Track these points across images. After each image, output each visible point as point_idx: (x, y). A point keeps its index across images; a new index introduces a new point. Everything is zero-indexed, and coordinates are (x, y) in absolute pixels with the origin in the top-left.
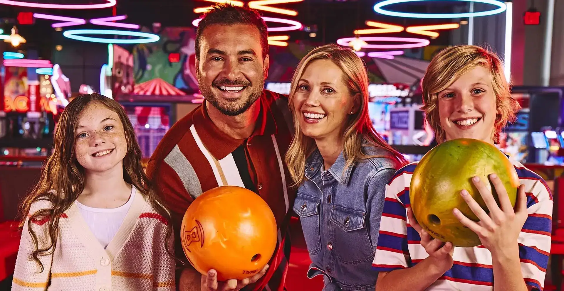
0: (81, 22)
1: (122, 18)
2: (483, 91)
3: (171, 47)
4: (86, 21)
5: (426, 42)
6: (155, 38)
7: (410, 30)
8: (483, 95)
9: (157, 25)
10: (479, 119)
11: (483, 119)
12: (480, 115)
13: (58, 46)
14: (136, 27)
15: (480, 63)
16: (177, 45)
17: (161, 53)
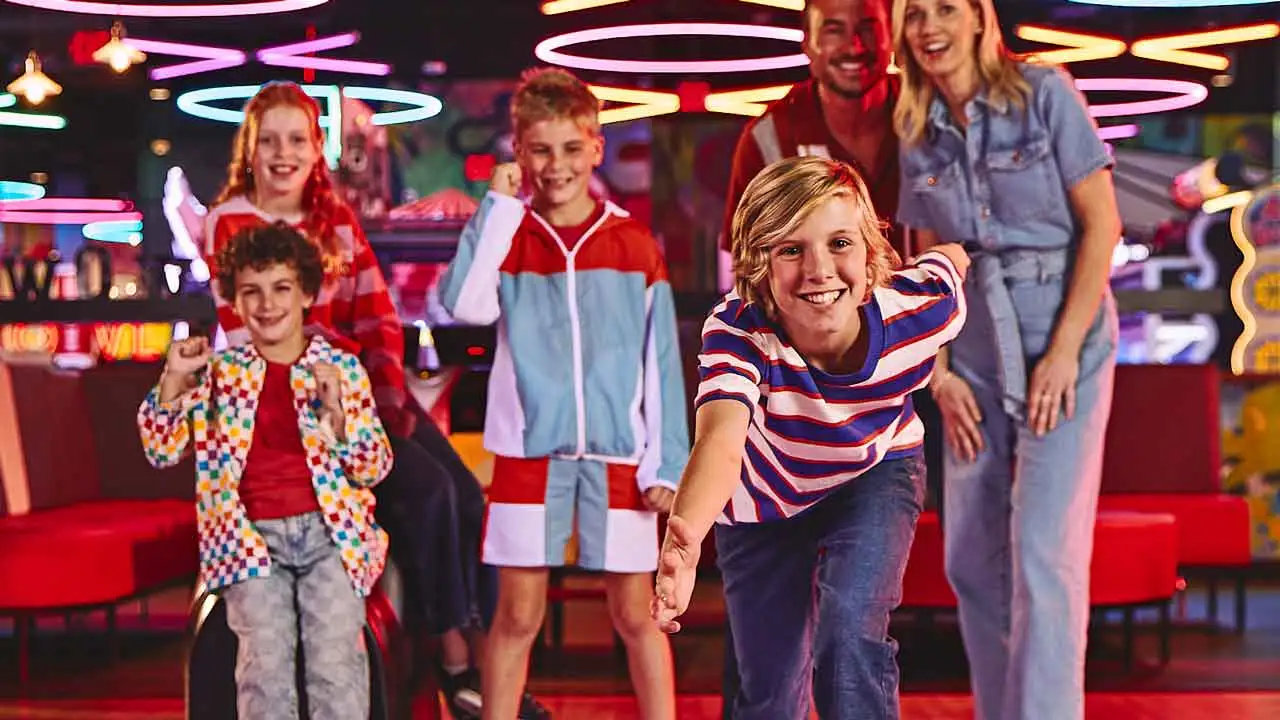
0: (232, 58)
1: (344, 40)
2: (848, 244)
3: (469, 139)
4: (247, 57)
5: (1197, 93)
6: (430, 106)
7: (1146, 49)
8: (851, 251)
9: (437, 68)
10: (842, 292)
11: (851, 291)
12: (844, 286)
13: (158, 142)
14: (378, 69)
15: (840, 195)
16: (488, 133)
17: (442, 154)
